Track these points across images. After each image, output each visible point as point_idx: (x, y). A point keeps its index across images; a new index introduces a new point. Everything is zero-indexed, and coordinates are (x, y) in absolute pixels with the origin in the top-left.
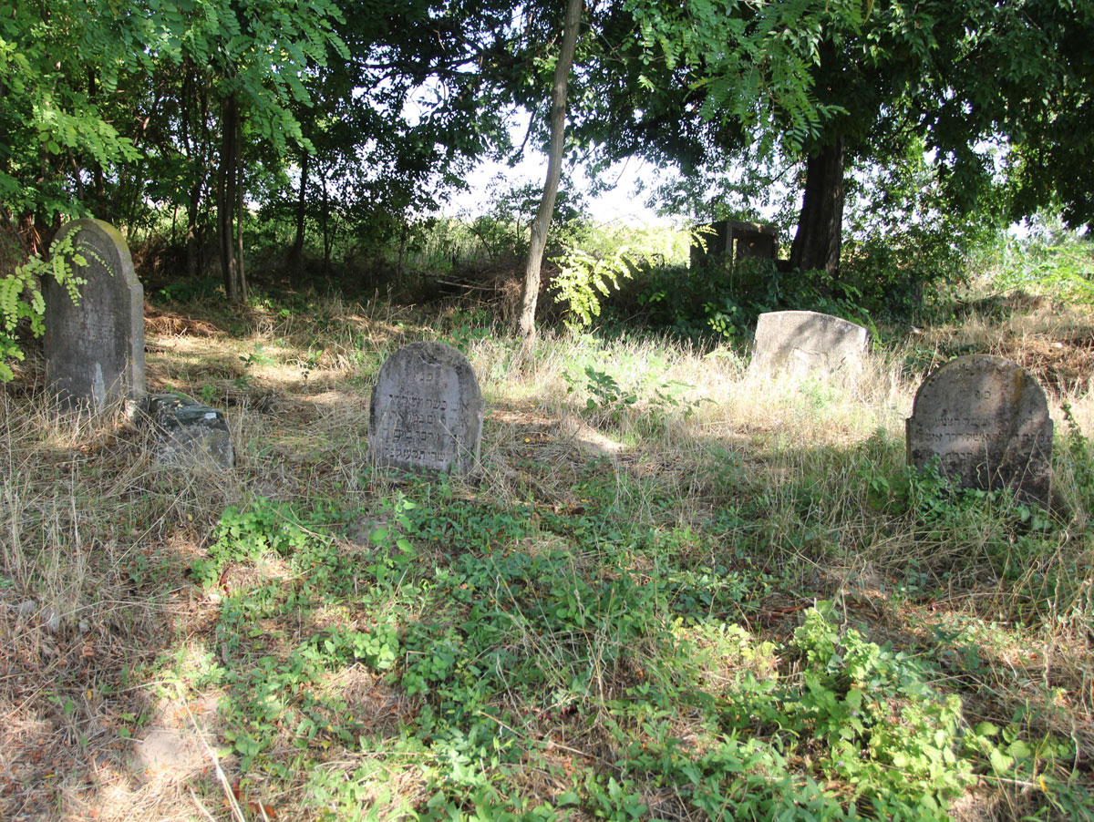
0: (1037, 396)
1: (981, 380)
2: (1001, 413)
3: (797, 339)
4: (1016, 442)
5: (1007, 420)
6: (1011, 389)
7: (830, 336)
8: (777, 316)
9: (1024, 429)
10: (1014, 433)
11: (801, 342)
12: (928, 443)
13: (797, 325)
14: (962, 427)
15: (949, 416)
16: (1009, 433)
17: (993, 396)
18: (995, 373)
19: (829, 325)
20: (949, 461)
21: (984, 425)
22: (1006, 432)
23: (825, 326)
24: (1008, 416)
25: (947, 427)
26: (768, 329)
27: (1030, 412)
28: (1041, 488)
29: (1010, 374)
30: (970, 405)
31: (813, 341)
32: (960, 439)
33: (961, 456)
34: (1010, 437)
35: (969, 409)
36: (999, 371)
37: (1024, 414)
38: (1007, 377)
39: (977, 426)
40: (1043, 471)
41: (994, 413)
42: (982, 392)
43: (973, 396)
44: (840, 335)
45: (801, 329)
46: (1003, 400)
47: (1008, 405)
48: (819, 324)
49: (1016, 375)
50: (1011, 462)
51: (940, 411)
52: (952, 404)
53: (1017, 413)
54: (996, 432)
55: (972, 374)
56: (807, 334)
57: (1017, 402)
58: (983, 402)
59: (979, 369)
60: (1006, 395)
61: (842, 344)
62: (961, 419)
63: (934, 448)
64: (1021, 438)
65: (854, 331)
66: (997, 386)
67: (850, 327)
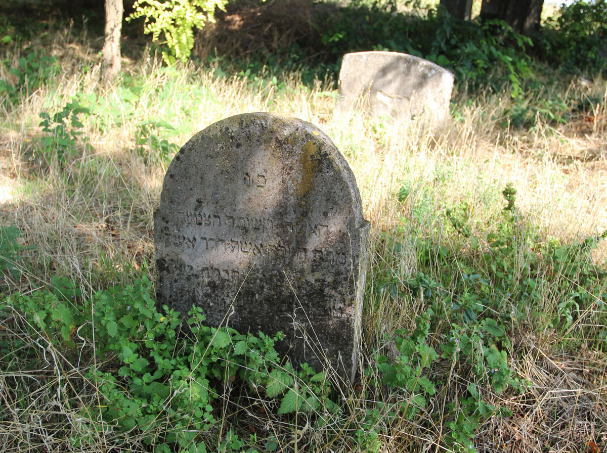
0: (337, 188)
1: (251, 154)
2: (281, 211)
3: (380, 82)
4: (303, 260)
5: (290, 224)
6: (296, 174)
7: (413, 80)
8: (361, 56)
9: (315, 241)
10: (300, 245)
11: (384, 85)
12: (178, 250)
13: (381, 66)
14: (224, 229)
15: (207, 210)
16: (293, 245)
17: (269, 184)
18: (273, 143)
19: (413, 68)
20: (206, 280)
21: (257, 229)
22: (289, 243)
23: (409, 69)
24: (291, 217)
25: (203, 228)
26: (352, 70)
27: (325, 214)
28: (339, 336)
29: (298, 150)
30: (235, 195)
31: (395, 85)
32: (221, 247)
33: (223, 274)
34: (294, 252)
35: (234, 203)
36: (280, 143)
37: (315, 216)
38: (291, 153)
39: (246, 230)
40: (342, 310)
41: (270, 210)
42: (254, 175)
43: (240, 182)
44: (423, 79)
45: (384, 71)
46: (285, 191)
47: (293, 200)
48: (402, 67)
49: (305, 150)
50: (295, 291)
51: (193, 201)
52: (209, 191)
53: (305, 214)
54: (274, 242)
55: (239, 145)
56: (390, 76)
57: (306, 195)
58: (254, 191)
59: (249, 137)
60: (289, 183)
61: (424, 90)
62: (222, 216)
63: (185, 258)
64: (310, 255)
65: (437, 76)
66: (275, 167)
67: (433, 72)
